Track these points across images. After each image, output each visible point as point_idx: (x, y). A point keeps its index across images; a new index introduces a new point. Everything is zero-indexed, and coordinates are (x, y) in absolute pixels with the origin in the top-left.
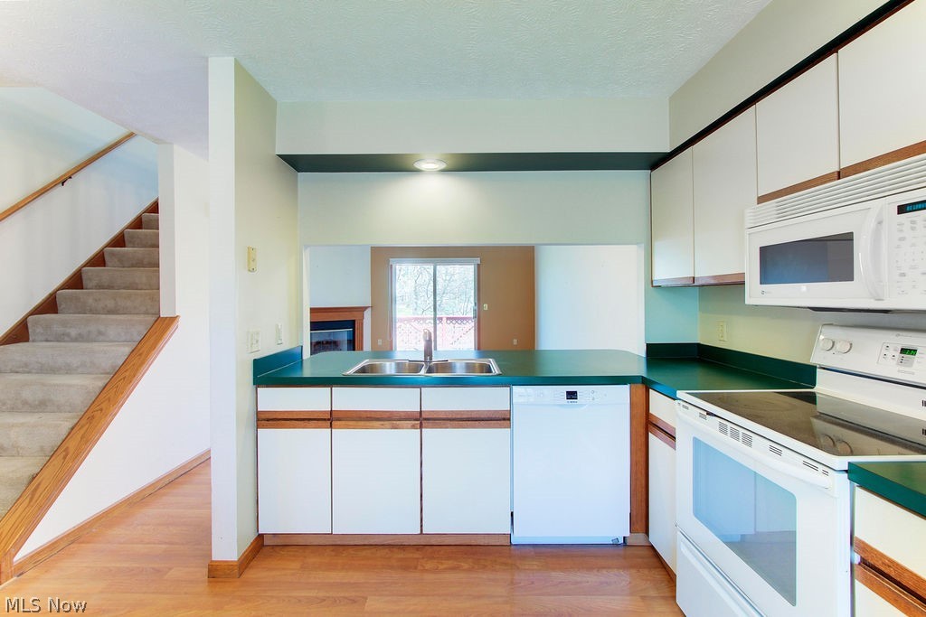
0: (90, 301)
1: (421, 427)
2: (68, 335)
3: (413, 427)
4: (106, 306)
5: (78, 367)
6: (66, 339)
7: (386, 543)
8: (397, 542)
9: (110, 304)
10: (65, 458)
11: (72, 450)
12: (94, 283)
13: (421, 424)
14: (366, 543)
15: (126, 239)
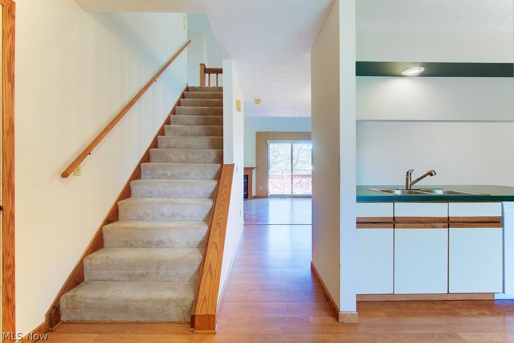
0: (171, 155)
1: (449, 227)
2: (166, 175)
3: (444, 227)
4: (180, 158)
5: (182, 194)
6: (164, 177)
7: (419, 299)
8: (427, 299)
9: (183, 157)
10: (217, 247)
11: (218, 243)
12: (164, 145)
13: (449, 225)
14: (407, 300)
15: (171, 120)
